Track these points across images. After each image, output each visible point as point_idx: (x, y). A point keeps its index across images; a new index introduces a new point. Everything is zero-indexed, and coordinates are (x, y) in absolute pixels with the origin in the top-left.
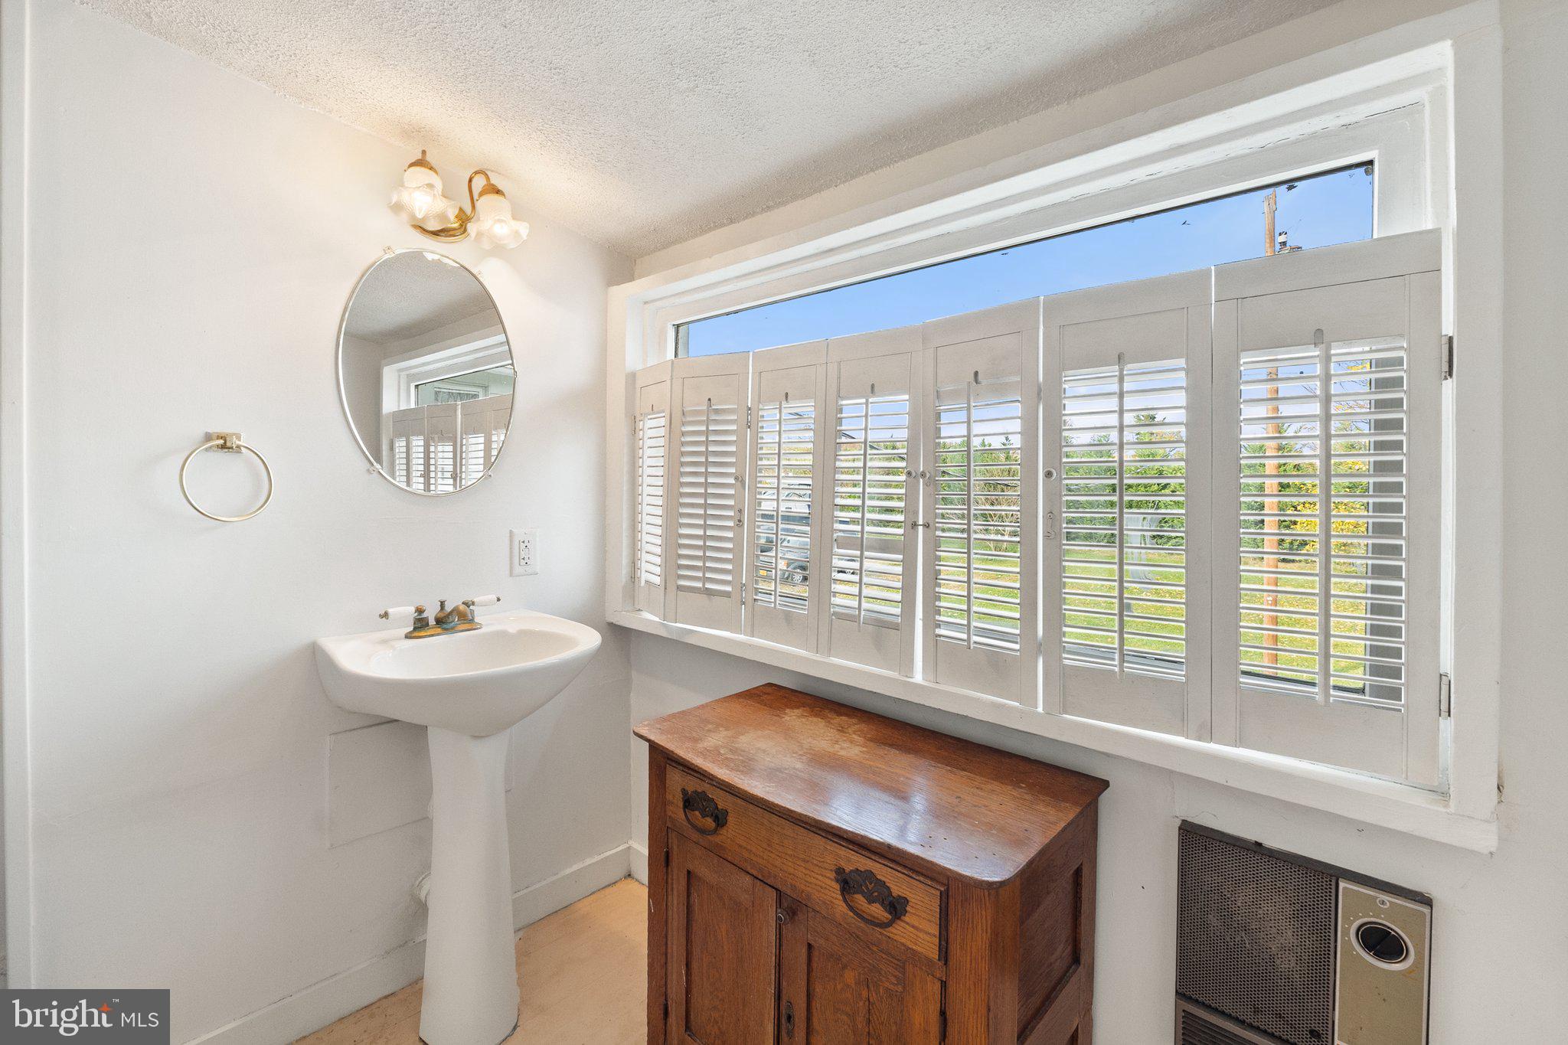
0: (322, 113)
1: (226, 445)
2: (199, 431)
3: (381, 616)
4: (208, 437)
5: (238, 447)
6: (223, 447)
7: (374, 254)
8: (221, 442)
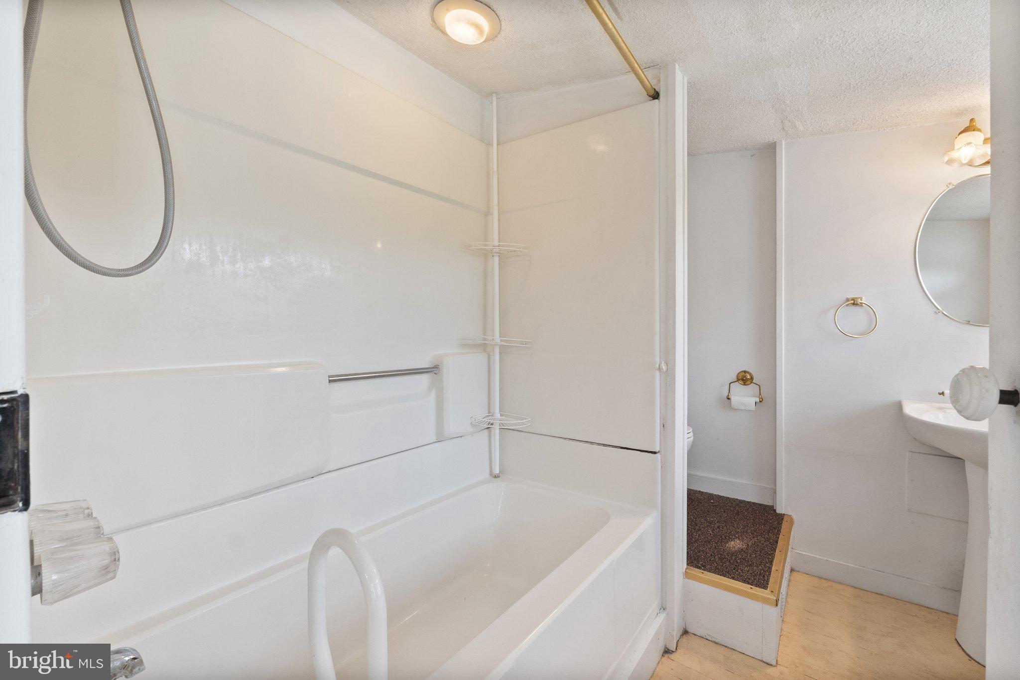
0: (906, 127)
1: (855, 303)
2: (844, 298)
3: (940, 394)
4: (848, 300)
5: (861, 303)
6: (854, 304)
7: (940, 189)
8: (853, 302)
